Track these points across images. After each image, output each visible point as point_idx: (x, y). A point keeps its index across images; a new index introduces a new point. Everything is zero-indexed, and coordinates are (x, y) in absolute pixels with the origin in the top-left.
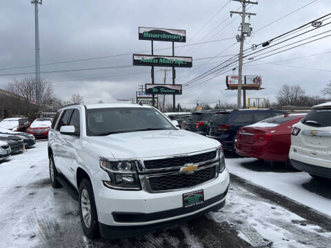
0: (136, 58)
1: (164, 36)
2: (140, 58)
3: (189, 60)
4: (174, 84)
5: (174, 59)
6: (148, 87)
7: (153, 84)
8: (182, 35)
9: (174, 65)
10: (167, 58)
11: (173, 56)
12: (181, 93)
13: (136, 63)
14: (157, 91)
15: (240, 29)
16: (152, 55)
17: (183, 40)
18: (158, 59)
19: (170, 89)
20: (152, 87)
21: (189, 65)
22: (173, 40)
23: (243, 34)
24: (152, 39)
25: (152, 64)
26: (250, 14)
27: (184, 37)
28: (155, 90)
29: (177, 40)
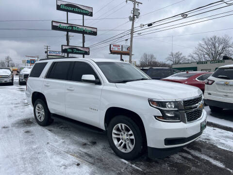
0: (54, 24)
1: (76, 10)
2: (58, 25)
3: (95, 30)
4: (83, 47)
5: (84, 28)
6: (64, 48)
7: (68, 45)
8: (90, 10)
9: (84, 32)
10: (78, 26)
11: (83, 26)
12: (89, 54)
13: (55, 28)
14: (71, 51)
15: (132, 12)
16: (67, 23)
17: (91, 14)
18: (72, 27)
19: (81, 50)
20: (67, 47)
21: (95, 34)
22: (84, 14)
23: (134, 16)
24: (68, 11)
25: (67, 30)
26: (139, 3)
27: (92, 13)
28: (69, 50)
29: (87, 14)
